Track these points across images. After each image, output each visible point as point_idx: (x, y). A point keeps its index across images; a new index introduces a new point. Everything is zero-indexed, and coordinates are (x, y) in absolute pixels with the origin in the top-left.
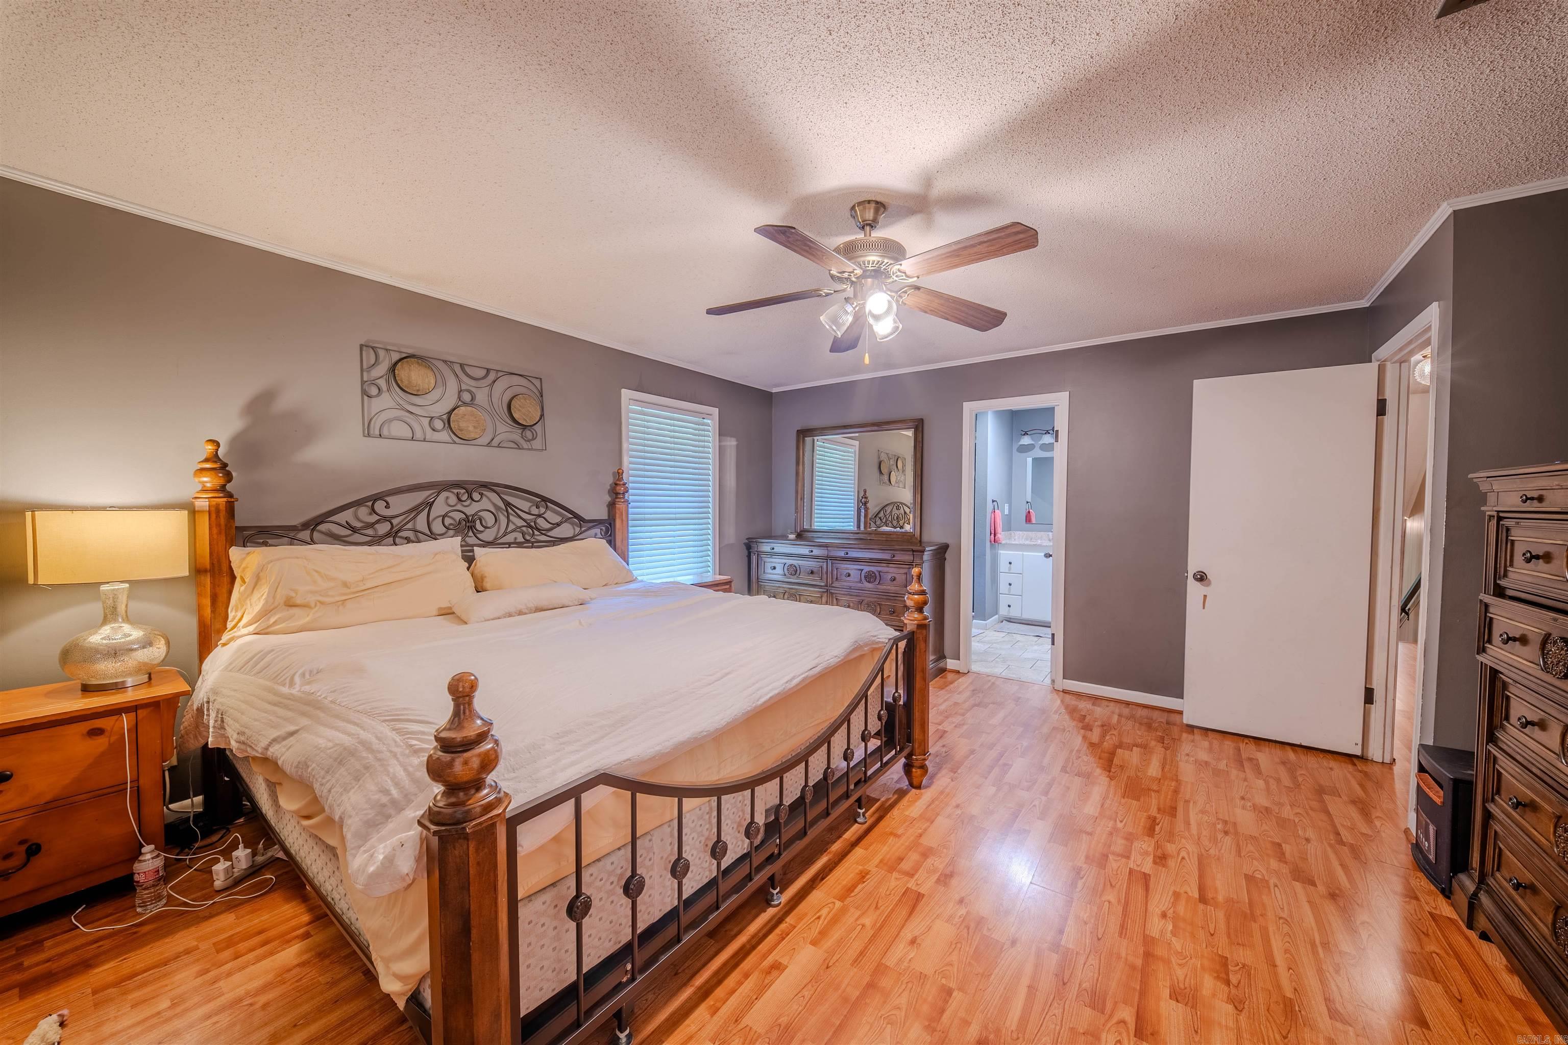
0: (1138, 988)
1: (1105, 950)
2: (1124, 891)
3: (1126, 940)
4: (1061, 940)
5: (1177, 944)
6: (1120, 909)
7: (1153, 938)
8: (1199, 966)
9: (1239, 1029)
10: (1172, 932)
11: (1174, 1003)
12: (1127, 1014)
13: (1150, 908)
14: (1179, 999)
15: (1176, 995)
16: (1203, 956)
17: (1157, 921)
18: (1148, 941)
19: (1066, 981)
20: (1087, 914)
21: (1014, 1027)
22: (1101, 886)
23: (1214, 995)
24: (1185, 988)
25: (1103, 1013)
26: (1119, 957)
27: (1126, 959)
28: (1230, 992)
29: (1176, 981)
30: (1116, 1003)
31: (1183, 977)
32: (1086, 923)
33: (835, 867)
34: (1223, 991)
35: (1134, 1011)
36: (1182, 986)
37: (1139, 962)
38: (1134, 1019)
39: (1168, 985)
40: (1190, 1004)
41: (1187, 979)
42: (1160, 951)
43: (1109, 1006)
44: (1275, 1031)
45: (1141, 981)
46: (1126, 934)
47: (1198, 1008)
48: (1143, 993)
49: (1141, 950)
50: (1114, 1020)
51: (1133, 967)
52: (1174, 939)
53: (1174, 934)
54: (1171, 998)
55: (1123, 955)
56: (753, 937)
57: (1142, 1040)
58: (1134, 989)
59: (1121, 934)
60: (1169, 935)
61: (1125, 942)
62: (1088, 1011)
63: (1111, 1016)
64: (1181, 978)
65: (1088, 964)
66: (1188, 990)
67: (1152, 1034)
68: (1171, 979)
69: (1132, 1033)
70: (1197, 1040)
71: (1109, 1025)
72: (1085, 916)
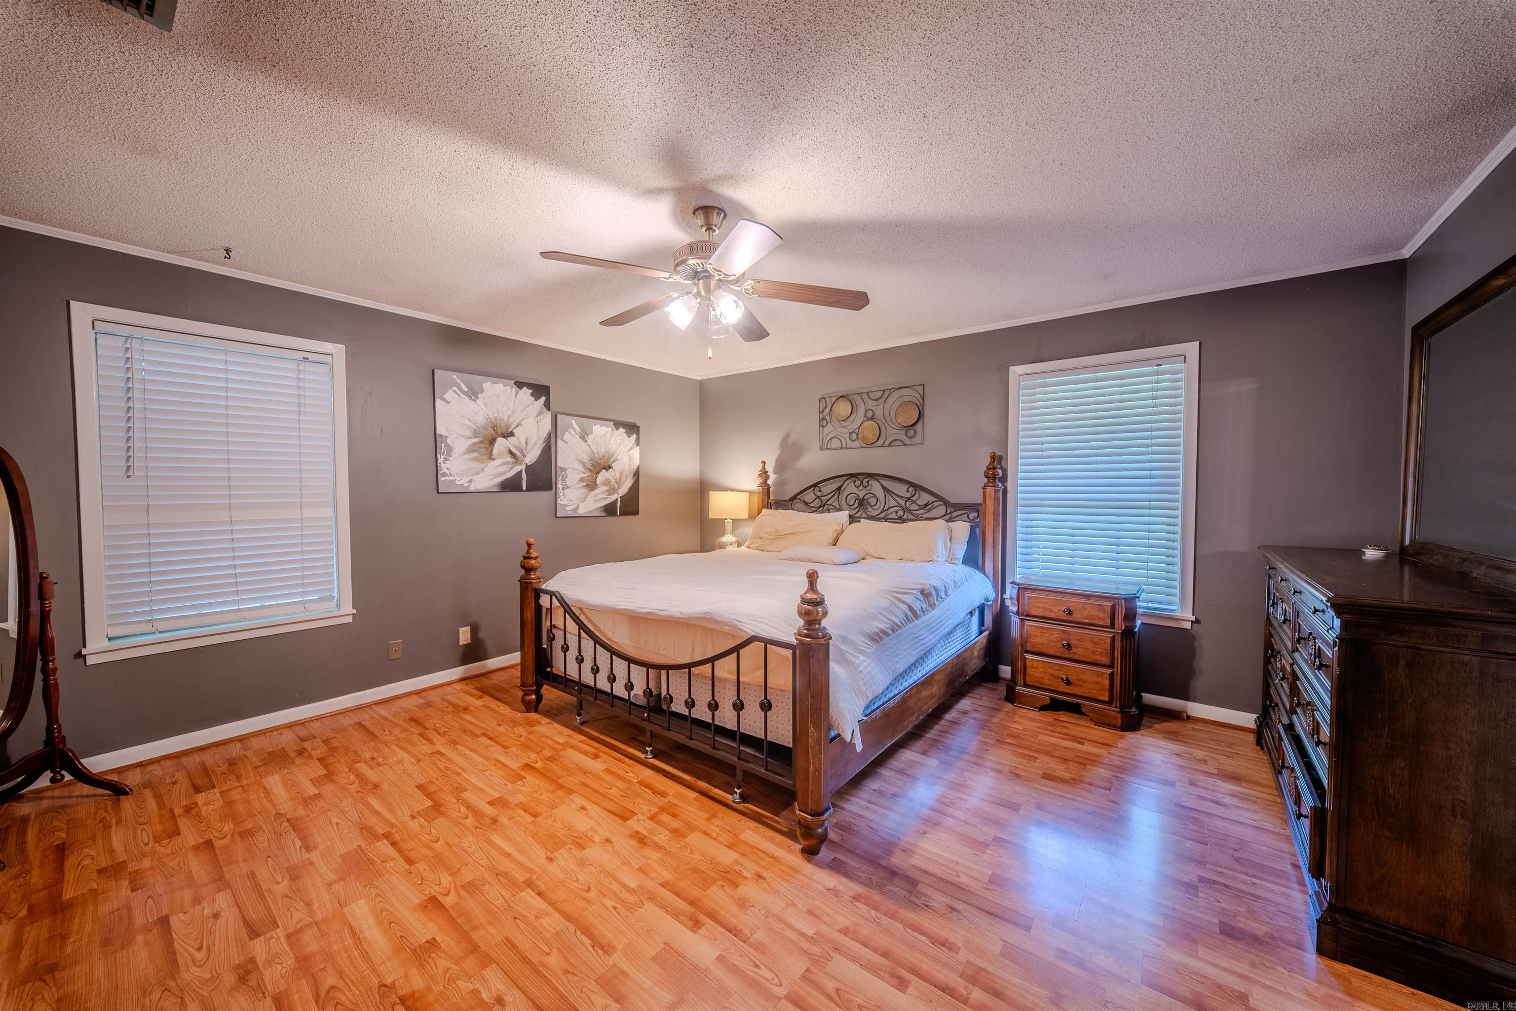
0: (458, 921)
1: (503, 917)
2: (554, 981)
3: (499, 939)
4: (533, 890)
5: (465, 985)
6: (534, 960)
7: (485, 966)
8: (434, 988)
9: (374, 971)
10: (479, 992)
11: (429, 937)
12: (448, 901)
13: (516, 992)
14: (428, 945)
15: (432, 943)
16: (438, 1001)
17: (498, 986)
18: (486, 960)
19: (499, 876)
20: (545, 924)
21: (491, 837)
22: (573, 961)
23: (406, 976)
24: (429, 957)
25: (462, 886)
26: (490, 923)
27: (484, 928)
28: (396, 994)
29: (440, 954)
30: (461, 897)
31: (438, 963)
32: (536, 917)
33: (676, 782)
34: (402, 988)
35: (447, 906)
36: (433, 955)
37: (475, 936)
38: (443, 902)
39: (442, 945)
40: (418, 950)
41: (433, 965)
42: (470, 963)
43: (463, 893)
44: (346, 1001)
45: (460, 926)
46: (505, 944)
47: (411, 953)
48: (452, 920)
49: (483, 946)
50: (452, 890)
51: (475, 928)
52: (470, 986)
53: (476, 992)
54: (433, 938)
55: (489, 928)
56: (625, 751)
57: (429, 899)
58: (459, 917)
59: (508, 940)
60: (478, 986)
61: (499, 938)
62: (470, 878)
63: (456, 890)
64: (438, 961)
65: (501, 897)
66: (427, 958)
67: (426, 906)
68: (444, 951)
69: (437, 895)
70: (398, 933)
71: (452, 885)
72: (544, 921)
